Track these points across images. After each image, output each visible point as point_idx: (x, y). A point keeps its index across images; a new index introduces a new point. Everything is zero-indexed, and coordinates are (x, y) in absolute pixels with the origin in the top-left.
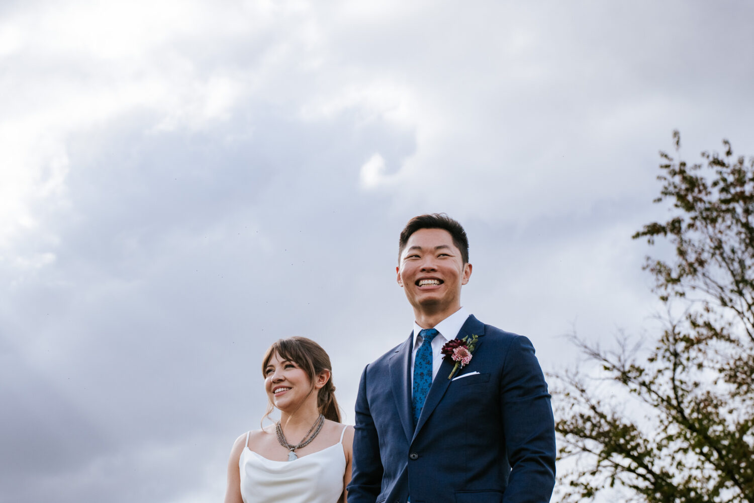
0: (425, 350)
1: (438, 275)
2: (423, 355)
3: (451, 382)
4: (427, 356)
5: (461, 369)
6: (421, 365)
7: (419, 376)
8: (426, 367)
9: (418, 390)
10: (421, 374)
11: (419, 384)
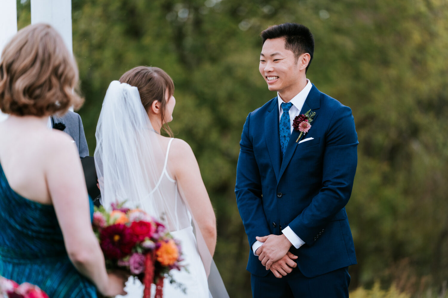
0: (285, 119)
1: (275, 74)
2: (284, 123)
3: (298, 144)
4: (287, 123)
5: (304, 136)
6: (284, 130)
7: (283, 138)
8: (287, 132)
9: (283, 147)
10: (284, 137)
11: (284, 143)
